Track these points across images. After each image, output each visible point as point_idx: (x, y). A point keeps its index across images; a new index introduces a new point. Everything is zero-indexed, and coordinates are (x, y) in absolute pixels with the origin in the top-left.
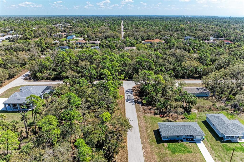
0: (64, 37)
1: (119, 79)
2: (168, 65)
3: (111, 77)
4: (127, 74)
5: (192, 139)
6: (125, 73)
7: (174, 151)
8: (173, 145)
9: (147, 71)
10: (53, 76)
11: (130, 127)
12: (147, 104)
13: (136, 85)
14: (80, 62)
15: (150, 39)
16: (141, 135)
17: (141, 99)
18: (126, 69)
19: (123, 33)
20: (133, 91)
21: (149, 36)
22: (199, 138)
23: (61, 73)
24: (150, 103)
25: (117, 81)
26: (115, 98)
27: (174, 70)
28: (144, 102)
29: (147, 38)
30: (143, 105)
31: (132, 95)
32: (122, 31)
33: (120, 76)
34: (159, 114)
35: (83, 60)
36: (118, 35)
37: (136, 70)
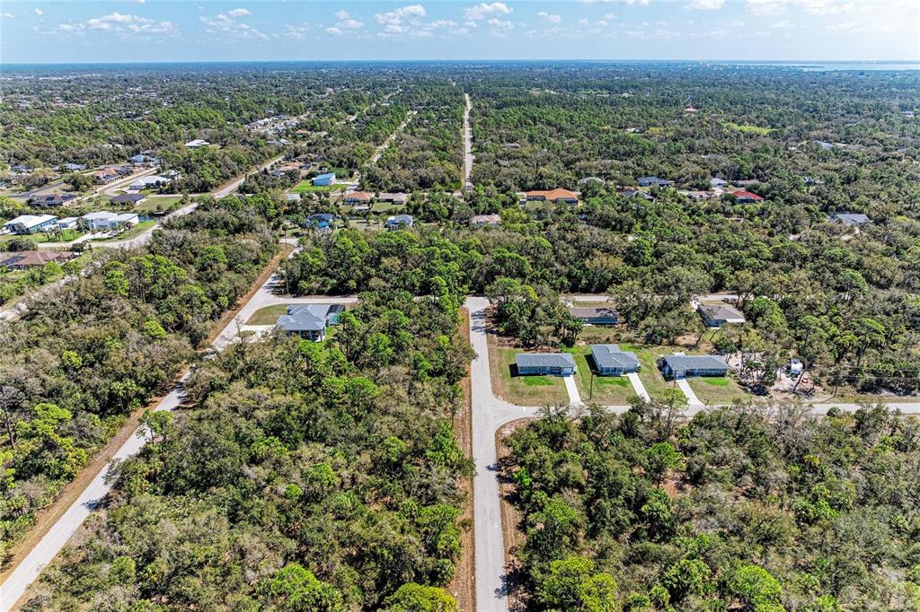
0: (303, 178)
1: (459, 292)
2: (558, 266)
3: (447, 289)
4: (474, 283)
5: (560, 373)
6: (470, 282)
7: (530, 384)
8: (531, 378)
9: (507, 280)
10: (329, 287)
11: (475, 357)
12: (506, 334)
13: (491, 302)
14: (383, 259)
15: (544, 189)
16: (490, 369)
17: (497, 326)
18: (474, 273)
19: (469, 160)
20: (485, 315)
21: (542, 177)
22: (569, 370)
23: (346, 281)
24: (511, 332)
25: (456, 296)
26: (454, 321)
27: (569, 276)
28: (501, 330)
29: (534, 183)
30: (499, 334)
31: (484, 320)
32: (467, 152)
33: (461, 286)
34: (522, 347)
35: (386, 255)
36: (456, 172)
37: (491, 276)
